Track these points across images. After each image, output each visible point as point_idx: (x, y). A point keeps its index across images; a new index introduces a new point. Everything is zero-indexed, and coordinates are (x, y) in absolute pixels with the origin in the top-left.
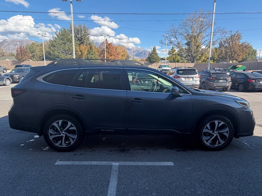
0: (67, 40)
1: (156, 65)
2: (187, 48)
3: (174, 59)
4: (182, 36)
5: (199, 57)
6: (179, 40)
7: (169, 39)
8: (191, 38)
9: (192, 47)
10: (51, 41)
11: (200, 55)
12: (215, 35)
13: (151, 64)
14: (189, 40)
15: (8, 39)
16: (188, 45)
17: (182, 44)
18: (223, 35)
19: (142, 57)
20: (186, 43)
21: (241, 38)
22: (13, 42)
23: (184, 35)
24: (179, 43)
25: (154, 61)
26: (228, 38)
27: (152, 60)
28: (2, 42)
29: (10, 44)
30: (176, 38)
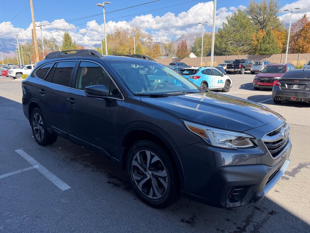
0: (240, 26)
10: (220, 30)
15: (186, 34)
22: (191, 36)
28: (180, 38)
29: (187, 39)
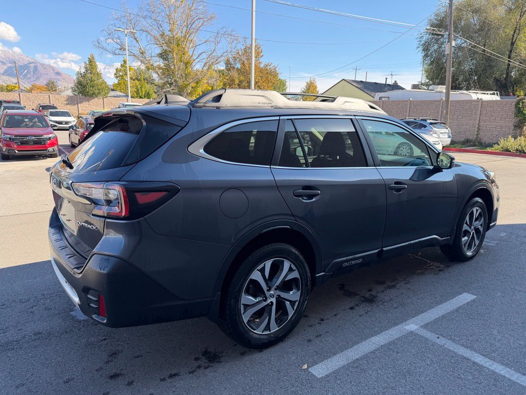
1: (102, 103)
2: (162, 65)
3: (138, 91)
4: (149, 36)
5: (192, 87)
6: (143, 44)
7: (118, 41)
8: (171, 43)
9: (174, 65)
11: (193, 85)
12: (218, 43)
13: (89, 101)
14: (165, 48)
16: (165, 59)
17: (150, 55)
18: (234, 44)
19: (29, 78)
20: (161, 54)
21: (262, 54)
23: (151, 33)
24: (145, 53)
25: (93, 94)
26: (240, 53)
27: (90, 90)
30: (136, 39)
